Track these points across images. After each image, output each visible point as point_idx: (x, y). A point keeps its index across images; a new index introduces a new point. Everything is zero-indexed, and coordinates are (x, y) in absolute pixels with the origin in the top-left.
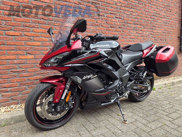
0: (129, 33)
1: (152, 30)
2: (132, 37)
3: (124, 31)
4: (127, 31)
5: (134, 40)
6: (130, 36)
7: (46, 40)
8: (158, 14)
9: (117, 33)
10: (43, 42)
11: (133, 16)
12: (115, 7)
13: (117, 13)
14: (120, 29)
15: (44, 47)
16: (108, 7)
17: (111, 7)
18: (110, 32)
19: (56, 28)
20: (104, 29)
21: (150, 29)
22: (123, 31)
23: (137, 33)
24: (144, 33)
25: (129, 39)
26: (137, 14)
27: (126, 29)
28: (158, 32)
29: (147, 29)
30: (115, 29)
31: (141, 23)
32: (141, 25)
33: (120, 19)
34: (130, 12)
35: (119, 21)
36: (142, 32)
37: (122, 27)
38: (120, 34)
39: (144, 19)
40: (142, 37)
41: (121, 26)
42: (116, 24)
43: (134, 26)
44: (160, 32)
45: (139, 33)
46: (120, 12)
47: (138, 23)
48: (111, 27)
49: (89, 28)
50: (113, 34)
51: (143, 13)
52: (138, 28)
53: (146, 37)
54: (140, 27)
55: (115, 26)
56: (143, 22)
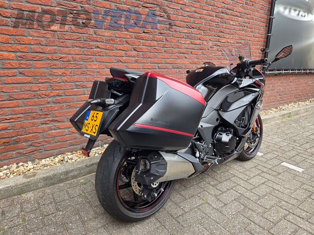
0: (178, 44)
1: (218, 38)
2: (182, 51)
3: (168, 40)
4: (174, 39)
5: (186, 55)
6: (179, 49)
7: (10, 57)
8: (230, 10)
9: (156, 43)
10: (4, 61)
11: (186, 12)
13: (156, 6)
14: (161, 37)
15: (6, 71)
18: (142, 41)
19: (32, 33)
20: (130, 36)
21: (215, 37)
22: (166, 39)
23: (192, 44)
24: (205, 43)
25: (178, 54)
26: (193, 9)
27: (173, 36)
28: (228, 42)
29: (211, 37)
30: (151, 36)
31: (200, 25)
32: (199, 29)
33: (161, 17)
34: (180, 5)
36: (201, 41)
37: (166, 32)
38: (162, 45)
39: (205, 19)
40: (201, 51)
41: (162, 32)
43: (186, 32)
44: (232, 42)
45: (195, 44)
47: (194, 25)
48: (144, 32)
49: (101, 34)
50: (147, 44)
51: (204, 8)
52: (194, 35)
53: (208, 51)
54: (198, 33)
55: (152, 30)
56: (204, 24)
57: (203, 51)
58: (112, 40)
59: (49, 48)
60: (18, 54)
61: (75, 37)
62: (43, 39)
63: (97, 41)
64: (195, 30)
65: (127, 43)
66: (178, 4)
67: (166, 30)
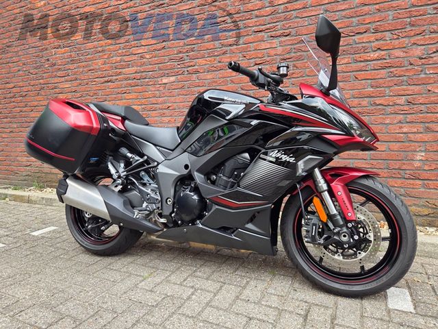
11: (337, 13)
12: (270, 13)
13: (277, 24)
16: (249, 19)
17: (257, 17)
23: (357, 61)
24: (398, 53)
29: (418, 37)
30: (267, 66)
31: (379, 23)
32: (376, 31)
33: (286, 36)
34: (323, 7)
35: (280, 42)
36: (383, 53)
40: (384, 71)
41: (287, 56)
42: (272, 52)
45: (367, 61)
46: (286, 19)
47: (362, 28)
48: (256, 64)
49: (203, 78)
52: (360, 45)
53: (410, 67)
54: (372, 39)
55: (268, 59)
56: (391, 18)
57: (392, 70)
58: (214, 82)
59: (161, 99)
60: (143, 106)
61: (180, 86)
62: (157, 92)
63: (199, 86)
64: (365, 35)
65: (232, 81)
66: (319, 7)
67: (295, 52)
